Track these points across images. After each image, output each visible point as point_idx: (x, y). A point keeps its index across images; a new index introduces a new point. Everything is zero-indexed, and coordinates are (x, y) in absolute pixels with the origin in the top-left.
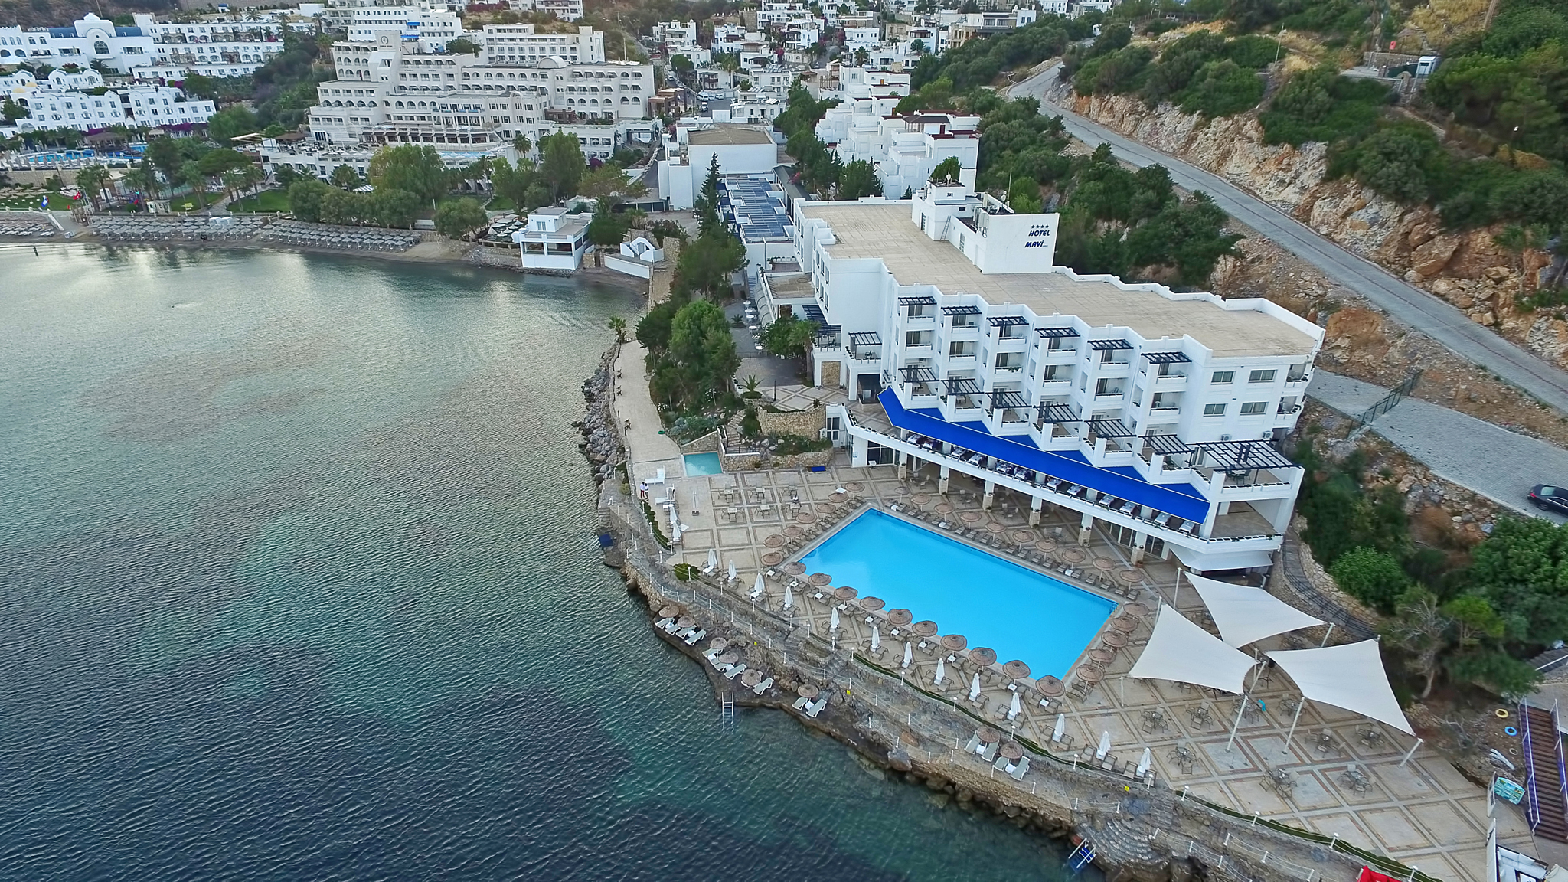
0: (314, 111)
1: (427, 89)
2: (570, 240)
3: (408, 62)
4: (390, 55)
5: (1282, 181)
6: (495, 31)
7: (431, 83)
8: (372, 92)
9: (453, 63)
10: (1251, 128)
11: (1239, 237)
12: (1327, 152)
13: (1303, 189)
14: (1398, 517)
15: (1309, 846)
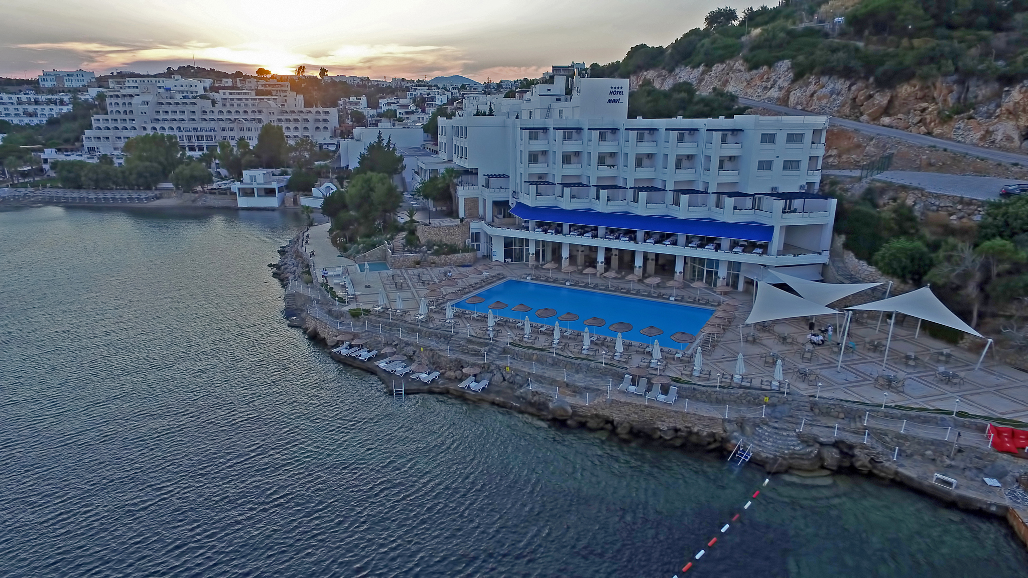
0: (88, 133)
1: (175, 120)
2: (274, 185)
3: (162, 103)
4: (148, 98)
6: (227, 94)
7: (178, 116)
8: (133, 120)
9: (195, 104)
12: (792, 65)
13: (780, 89)
14: (912, 219)
15: (935, 418)
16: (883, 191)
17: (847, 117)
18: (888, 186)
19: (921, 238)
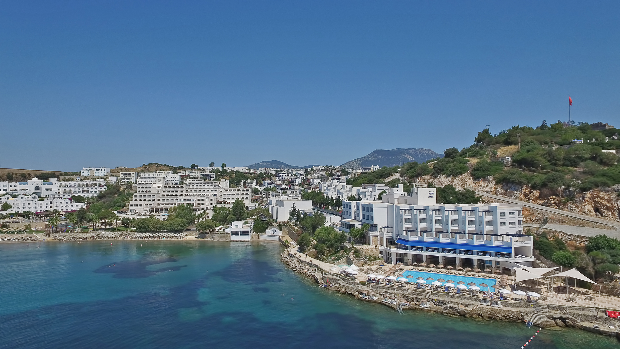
0: (131, 203)
1: (173, 195)
3: (166, 187)
4: (161, 185)
5: (484, 187)
6: (191, 180)
7: (174, 194)
8: (154, 196)
9: (183, 187)
10: (469, 176)
11: (481, 197)
12: (494, 178)
13: (491, 187)
14: (563, 244)
15: (589, 309)
16: (549, 233)
17: (523, 200)
18: (551, 231)
19: (568, 251)
